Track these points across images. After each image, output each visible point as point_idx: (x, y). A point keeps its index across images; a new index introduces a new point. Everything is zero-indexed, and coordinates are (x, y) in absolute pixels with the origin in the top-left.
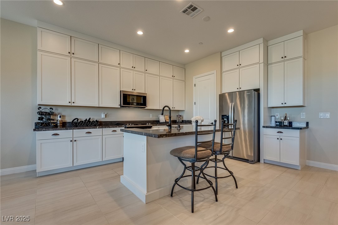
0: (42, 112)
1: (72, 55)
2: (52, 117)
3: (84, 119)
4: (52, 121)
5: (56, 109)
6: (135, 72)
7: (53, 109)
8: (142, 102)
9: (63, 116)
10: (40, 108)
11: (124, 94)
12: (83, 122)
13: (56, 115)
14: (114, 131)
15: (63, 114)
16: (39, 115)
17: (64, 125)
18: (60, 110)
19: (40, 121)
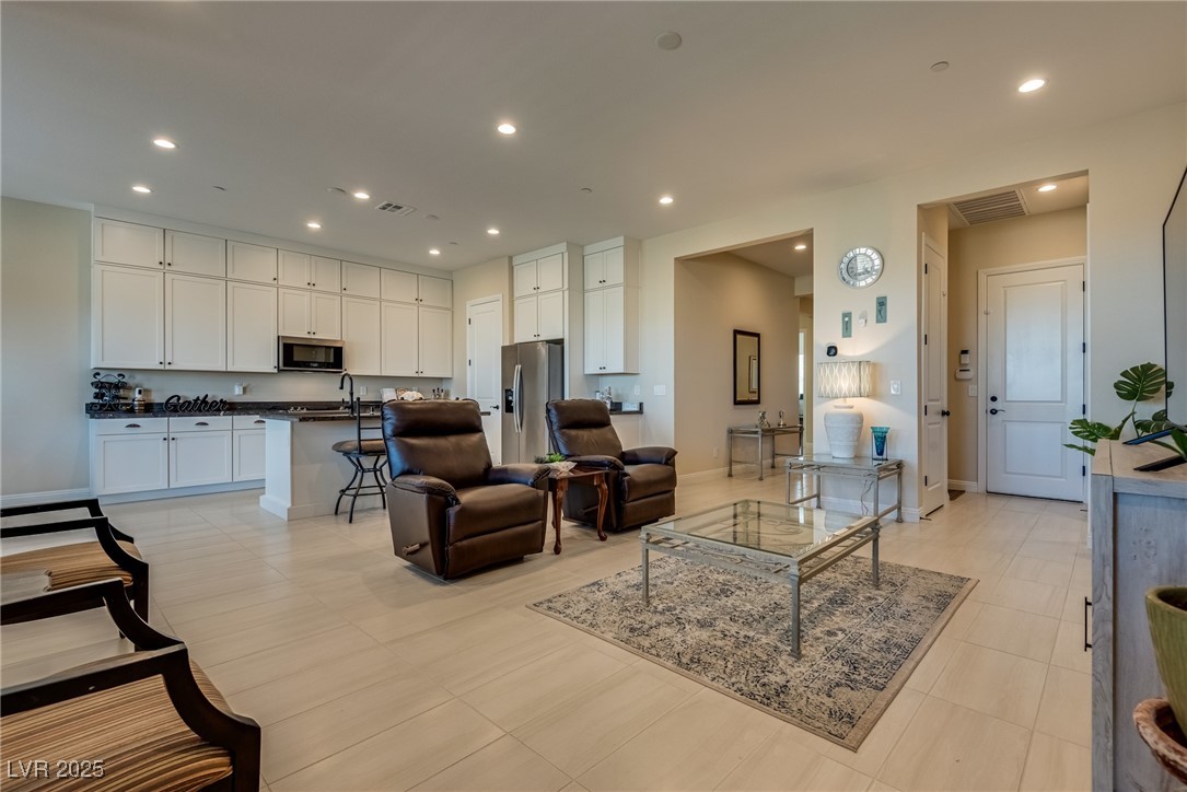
0: (102, 383)
1: (167, 267)
2: (122, 392)
3: (192, 397)
4: (122, 401)
5: (130, 377)
6: (314, 295)
7: (124, 377)
8: (332, 361)
9: (145, 390)
10: (98, 374)
11: (285, 345)
12: (190, 402)
13: (131, 389)
14: (259, 422)
15: (146, 386)
16: (96, 387)
17: (149, 409)
18: (139, 379)
19: (97, 401)
